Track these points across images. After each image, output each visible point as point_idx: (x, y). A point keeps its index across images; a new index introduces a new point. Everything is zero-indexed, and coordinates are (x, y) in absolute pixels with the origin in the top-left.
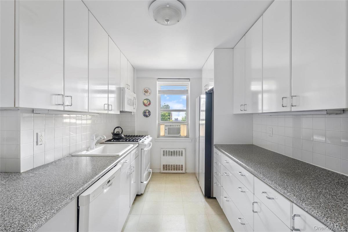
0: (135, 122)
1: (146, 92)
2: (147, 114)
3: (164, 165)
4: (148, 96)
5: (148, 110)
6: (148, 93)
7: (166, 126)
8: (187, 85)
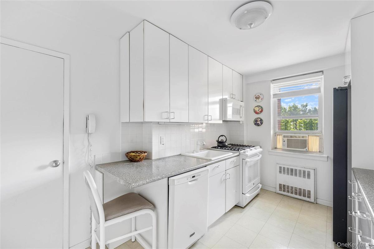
0: (244, 131)
1: (257, 98)
2: (259, 123)
3: (280, 185)
4: (260, 102)
5: (260, 118)
6: (260, 99)
7: (284, 137)
8: (319, 81)
